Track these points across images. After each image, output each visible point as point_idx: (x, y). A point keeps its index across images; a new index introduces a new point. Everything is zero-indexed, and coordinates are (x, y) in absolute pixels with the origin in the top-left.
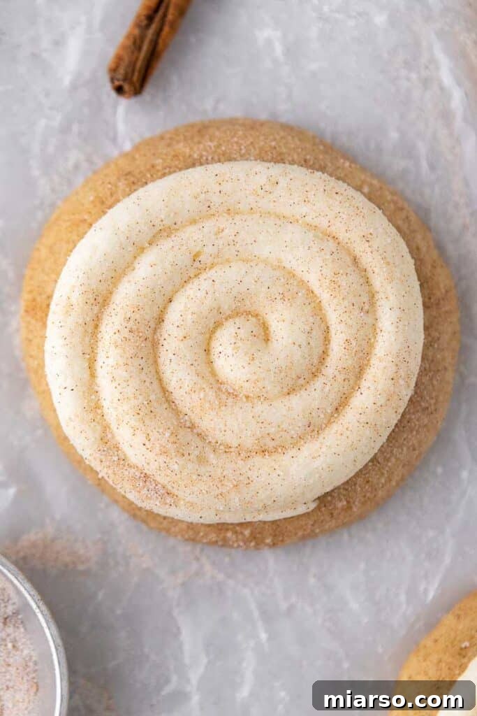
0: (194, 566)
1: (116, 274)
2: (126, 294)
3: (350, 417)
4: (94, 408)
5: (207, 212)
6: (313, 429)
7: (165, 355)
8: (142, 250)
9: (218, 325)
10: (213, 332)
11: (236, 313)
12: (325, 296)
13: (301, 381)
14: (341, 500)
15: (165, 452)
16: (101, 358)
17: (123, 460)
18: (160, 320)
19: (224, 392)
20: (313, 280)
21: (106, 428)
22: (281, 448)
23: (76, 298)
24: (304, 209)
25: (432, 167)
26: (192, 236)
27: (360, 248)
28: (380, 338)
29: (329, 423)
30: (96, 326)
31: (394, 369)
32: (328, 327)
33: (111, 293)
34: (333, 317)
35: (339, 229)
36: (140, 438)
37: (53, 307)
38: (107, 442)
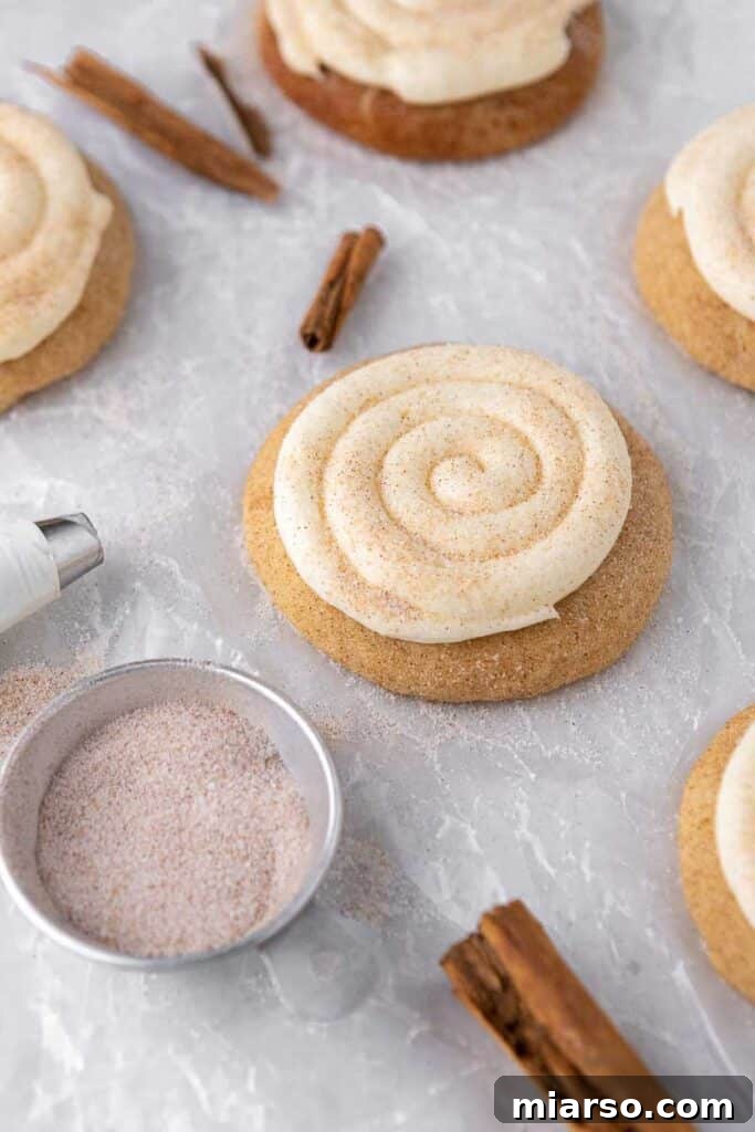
0: (450, 732)
1: (333, 437)
2: (344, 449)
3: (574, 515)
4: (328, 541)
5: (411, 382)
6: (540, 531)
7: (388, 491)
8: (353, 417)
9: (434, 465)
10: (432, 469)
11: (449, 455)
12: (528, 429)
13: (521, 495)
14: (582, 617)
15: (401, 558)
16: (329, 496)
17: (362, 584)
18: (380, 467)
19: (452, 513)
20: (518, 423)
21: (342, 557)
22: (512, 551)
23: (299, 454)
25: (612, 377)
26: (398, 402)
27: (553, 391)
28: (588, 455)
29: (555, 526)
30: (321, 479)
31: (606, 474)
32: (538, 457)
33: (331, 451)
34: (540, 445)
36: (377, 551)
37: (279, 462)
38: (344, 569)
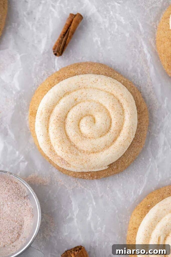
0: (76, 184)
1: (54, 104)
2: (57, 110)
3: (117, 143)
4: (48, 140)
5: (80, 88)
6: (107, 146)
7: (67, 126)
8: (61, 98)
9: (82, 118)
10: (80, 120)
11: (87, 115)
12: (110, 110)
13: (104, 134)
14: (115, 166)
15: (67, 152)
16: (50, 127)
17: (56, 154)
18: (66, 117)
19: (83, 137)
20: (107, 106)
21: (51, 146)
22: (98, 152)
23: (44, 111)
24: (105, 87)
25: (142, 75)
26: (75, 94)
27: (120, 98)
28: (125, 122)
29: (111, 145)
30: (49, 119)
31: (129, 130)
32: (111, 119)
33: (53, 110)
34: (112, 116)
35: (114, 93)
36: (60, 148)
37: (37, 113)
38: (51, 149)
